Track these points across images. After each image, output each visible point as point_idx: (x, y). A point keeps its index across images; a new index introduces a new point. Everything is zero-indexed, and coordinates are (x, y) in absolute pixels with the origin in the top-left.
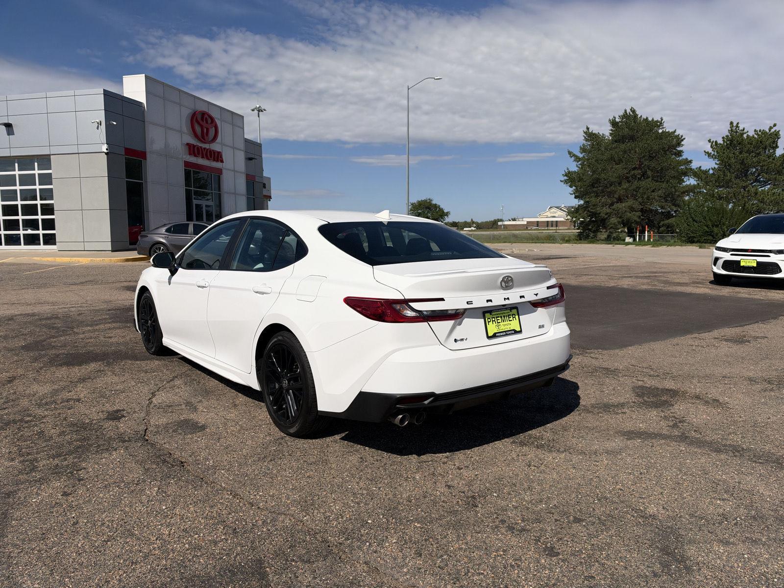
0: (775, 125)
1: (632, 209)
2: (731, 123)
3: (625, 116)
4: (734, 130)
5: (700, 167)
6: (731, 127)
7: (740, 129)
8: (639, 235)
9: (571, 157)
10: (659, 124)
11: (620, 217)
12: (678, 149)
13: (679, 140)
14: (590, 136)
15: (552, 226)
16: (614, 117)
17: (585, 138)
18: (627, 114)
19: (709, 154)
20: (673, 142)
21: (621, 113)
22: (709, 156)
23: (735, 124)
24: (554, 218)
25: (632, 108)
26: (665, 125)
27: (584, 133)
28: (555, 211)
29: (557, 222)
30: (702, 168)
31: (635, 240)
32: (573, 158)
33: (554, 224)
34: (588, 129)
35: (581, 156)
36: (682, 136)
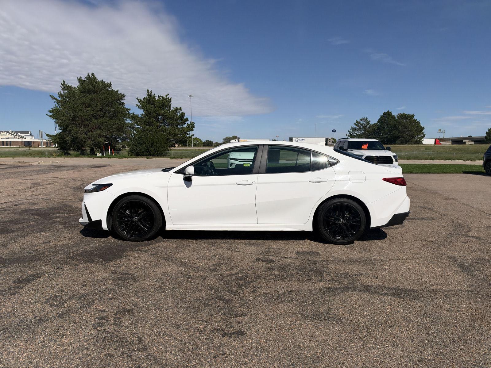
0: (168, 95)
1: (100, 136)
2: (148, 90)
3: (88, 77)
4: (149, 94)
5: (134, 113)
6: (148, 93)
7: (153, 94)
8: (105, 152)
9: (53, 99)
10: (109, 85)
11: (93, 141)
12: (122, 101)
13: (122, 96)
14: (65, 87)
15: (7, 145)
16: (80, 77)
17: (62, 88)
18: (89, 76)
19: (139, 107)
20: (118, 97)
21: (86, 75)
22: (138, 107)
23: (150, 91)
24: (7, 139)
25: (92, 73)
26: (112, 86)
27: (62, 84)
28: (5, 134)
29: (10, 142)
30: (135, 114)
31: (103, 154)
32: (54, 100)
33: (9, 143)
34: (64, 82)
35: (59, 99)
36: (124, 94)
